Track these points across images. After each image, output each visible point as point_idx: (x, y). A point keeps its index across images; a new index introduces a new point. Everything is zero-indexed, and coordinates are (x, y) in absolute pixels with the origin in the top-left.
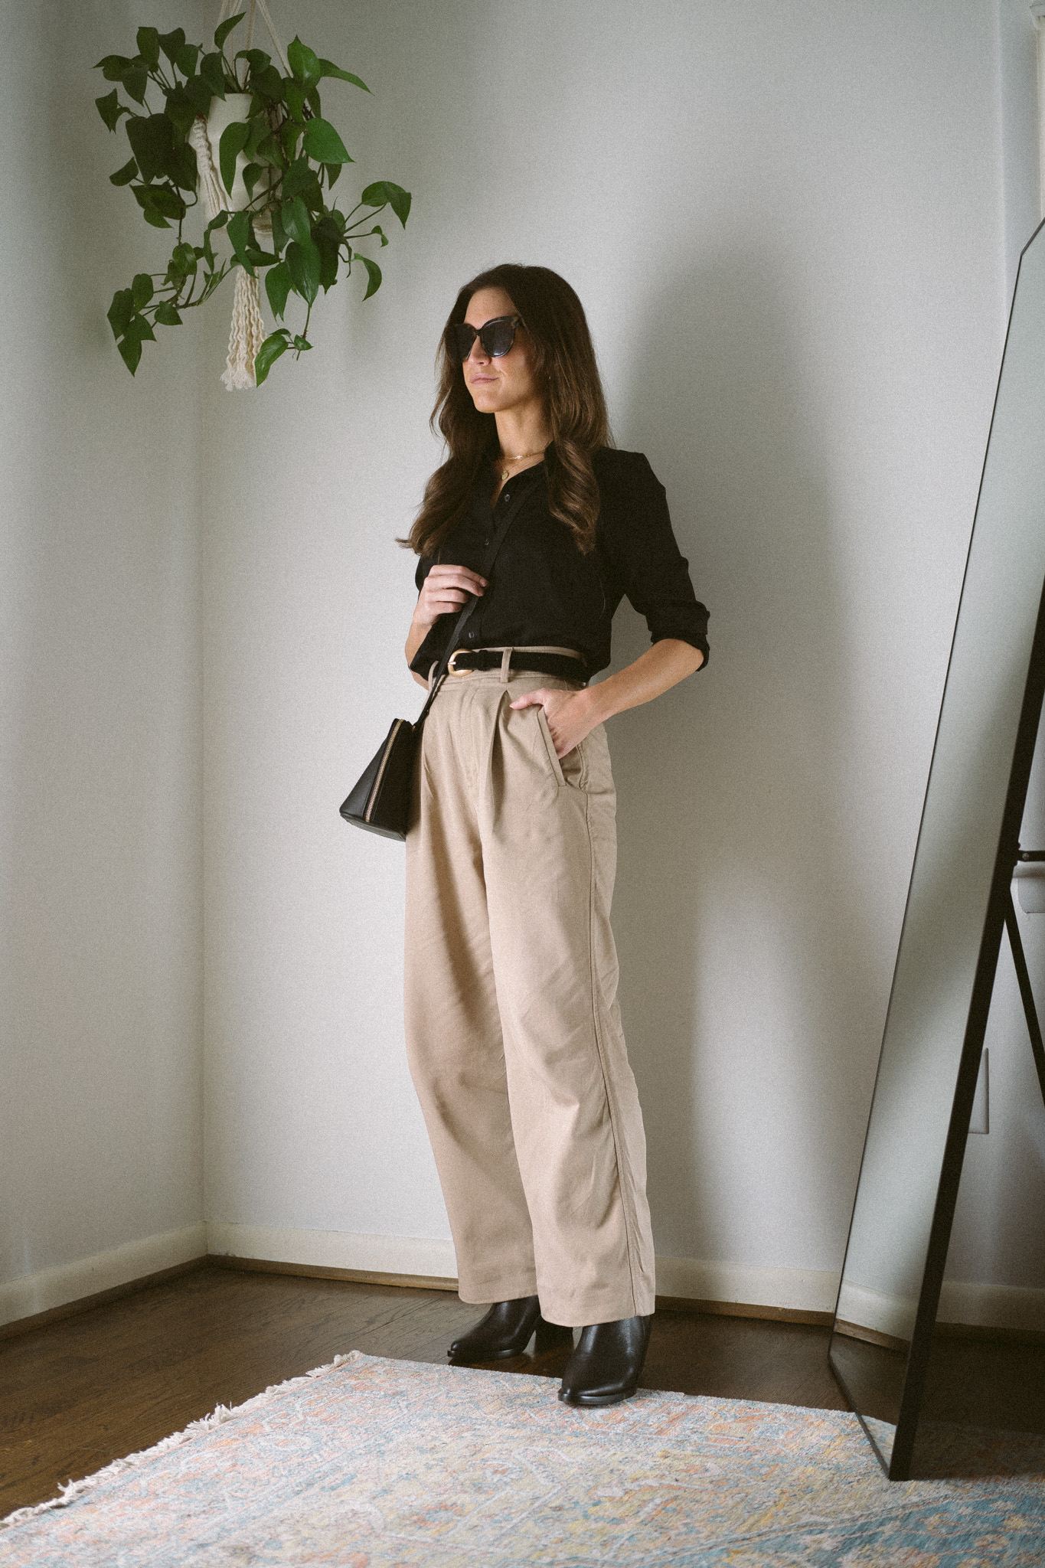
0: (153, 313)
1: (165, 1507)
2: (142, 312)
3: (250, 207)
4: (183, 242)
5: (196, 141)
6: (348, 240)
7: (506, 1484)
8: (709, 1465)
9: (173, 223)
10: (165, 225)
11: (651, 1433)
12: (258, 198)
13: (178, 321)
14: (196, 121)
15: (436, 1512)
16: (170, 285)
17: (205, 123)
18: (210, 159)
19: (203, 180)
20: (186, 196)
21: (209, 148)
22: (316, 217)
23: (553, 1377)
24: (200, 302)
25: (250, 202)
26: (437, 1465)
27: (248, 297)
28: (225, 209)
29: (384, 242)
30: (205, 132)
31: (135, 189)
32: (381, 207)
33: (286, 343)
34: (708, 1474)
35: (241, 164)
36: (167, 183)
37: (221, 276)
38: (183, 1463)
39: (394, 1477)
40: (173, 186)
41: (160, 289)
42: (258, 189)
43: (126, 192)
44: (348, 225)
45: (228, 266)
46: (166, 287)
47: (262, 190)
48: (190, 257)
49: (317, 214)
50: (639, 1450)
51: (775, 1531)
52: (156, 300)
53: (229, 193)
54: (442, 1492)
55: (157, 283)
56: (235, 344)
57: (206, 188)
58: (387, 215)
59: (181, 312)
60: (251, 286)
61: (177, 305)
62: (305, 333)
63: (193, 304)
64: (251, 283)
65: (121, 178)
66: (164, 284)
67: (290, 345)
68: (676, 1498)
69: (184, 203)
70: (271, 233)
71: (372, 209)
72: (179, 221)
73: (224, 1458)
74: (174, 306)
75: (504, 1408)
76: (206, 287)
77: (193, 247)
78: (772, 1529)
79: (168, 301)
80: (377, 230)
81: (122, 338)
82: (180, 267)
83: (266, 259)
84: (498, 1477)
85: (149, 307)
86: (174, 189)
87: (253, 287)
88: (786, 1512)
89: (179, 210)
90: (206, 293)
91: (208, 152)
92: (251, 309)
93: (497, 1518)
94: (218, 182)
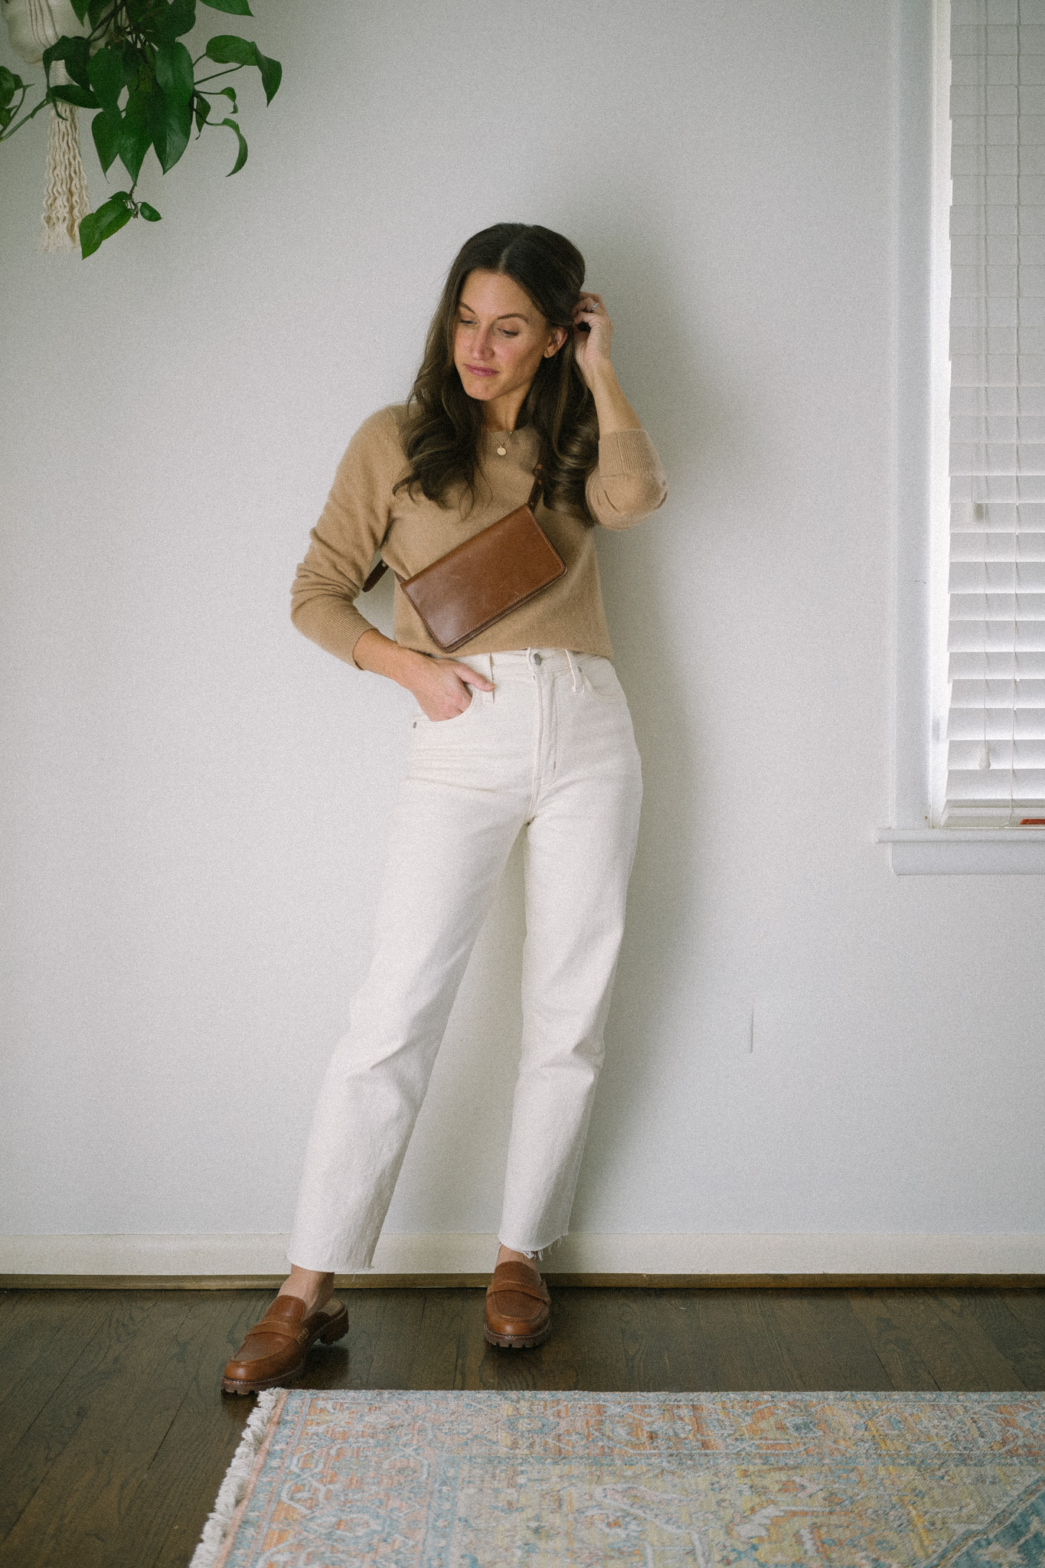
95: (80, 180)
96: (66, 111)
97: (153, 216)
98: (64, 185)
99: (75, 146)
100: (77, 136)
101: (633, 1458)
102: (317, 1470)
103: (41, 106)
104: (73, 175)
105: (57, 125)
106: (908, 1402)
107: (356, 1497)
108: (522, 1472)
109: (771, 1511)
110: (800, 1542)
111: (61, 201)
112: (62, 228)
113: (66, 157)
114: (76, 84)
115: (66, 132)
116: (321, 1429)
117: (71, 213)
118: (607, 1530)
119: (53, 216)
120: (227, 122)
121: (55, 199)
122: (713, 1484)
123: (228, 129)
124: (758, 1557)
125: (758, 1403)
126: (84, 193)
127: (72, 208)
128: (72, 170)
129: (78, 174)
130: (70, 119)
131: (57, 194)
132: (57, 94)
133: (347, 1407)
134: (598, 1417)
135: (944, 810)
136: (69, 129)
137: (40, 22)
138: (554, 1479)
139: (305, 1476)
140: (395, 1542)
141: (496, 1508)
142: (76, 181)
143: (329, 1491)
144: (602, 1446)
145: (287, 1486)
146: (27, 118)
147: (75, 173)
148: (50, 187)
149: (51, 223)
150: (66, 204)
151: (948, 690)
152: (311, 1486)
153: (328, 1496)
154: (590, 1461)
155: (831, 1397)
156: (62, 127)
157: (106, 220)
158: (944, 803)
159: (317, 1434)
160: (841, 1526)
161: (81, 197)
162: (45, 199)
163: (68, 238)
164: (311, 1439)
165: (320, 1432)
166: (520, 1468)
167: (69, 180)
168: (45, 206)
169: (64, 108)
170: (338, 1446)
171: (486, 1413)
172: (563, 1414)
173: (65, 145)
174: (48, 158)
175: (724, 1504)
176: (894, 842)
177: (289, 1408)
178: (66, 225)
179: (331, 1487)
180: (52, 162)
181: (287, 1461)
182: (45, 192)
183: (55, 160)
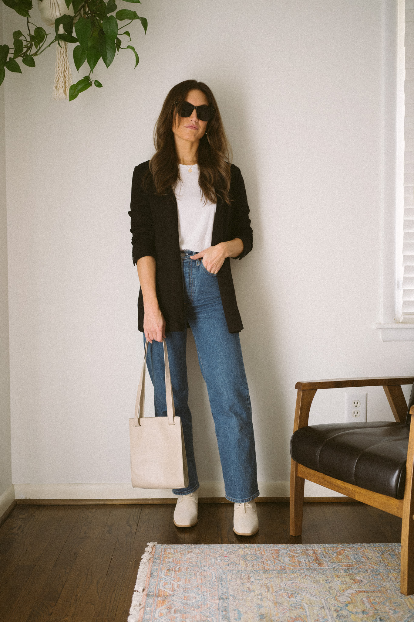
95: (68, 71)
96: (63, 44)
97: (99, 85)
98: (62, 74)
99: (66, 58)
100: (67, 55)
101: (294, 570)
102: (172, 576)
103: (52, 42)
104: (66, 70)
105: (59, 50)
106: (396, 547)
107: (189, 587)
108: (252, 576)
109: (349, 591)
110: (363, 603)
111: (61, 79)
112: (61, 91)
113: (63, 63)
114: (67, 33)
115: (63, 53)
116: (171, 560)
117: (65, 84)
118: (289, 599)
119: (58, 86)
120: (129, 47)
121: (59, 79)
122: (326, 580)
123: (129, 50)
124: (349, 609)
125: (338, 548)
126: (70, 77)
127: (65, 82)
128: (66, 67)
129: (68, 69)
130: (65, 48)
131: (59, 77)
132: (59, 37)
133: (179, 551)
134: (277, 555)
135: (401, 316)
136: (64, 52)
137: (54, 10)
138: (264, 579)
139: (168, 579)
140: (207, 604)
141: (244, 590)
142: (67, 72)
143: (178, 585)
144: (281, 566)
145: (162, 582)
146: (47, 47)
147: (67, 69)
148: (57, 74)
149: (57, 89)
150: (63, 81)
151: (403, 269)
152: (171, 583)
153: (178, 586)
154: (277, 572)
155: (366, 546)
156: (62, 51)
157: (80, 87)
158: (401, 313)
159: (169, 562)
160: (378, 597)
161: (69, 78)
162: (55, 79)
163: (64, 94)
164: (167, 564)
165: (171, 561)
166: (251, 575)
167: (64, 72)
168: (55, 82)
169: (62, 43)
170: (179, 567)
171: (233, 553)
172: (263, 553)
173: (63, 58)
174: (56, 63)
175: (332, 588)
176: (382, 329)
177: (157, 552)
178: (63, 90)
179: (179, 583)
180: (57, 64)
181: (160, 573)
182: (55, 77)
183: (58, 64)
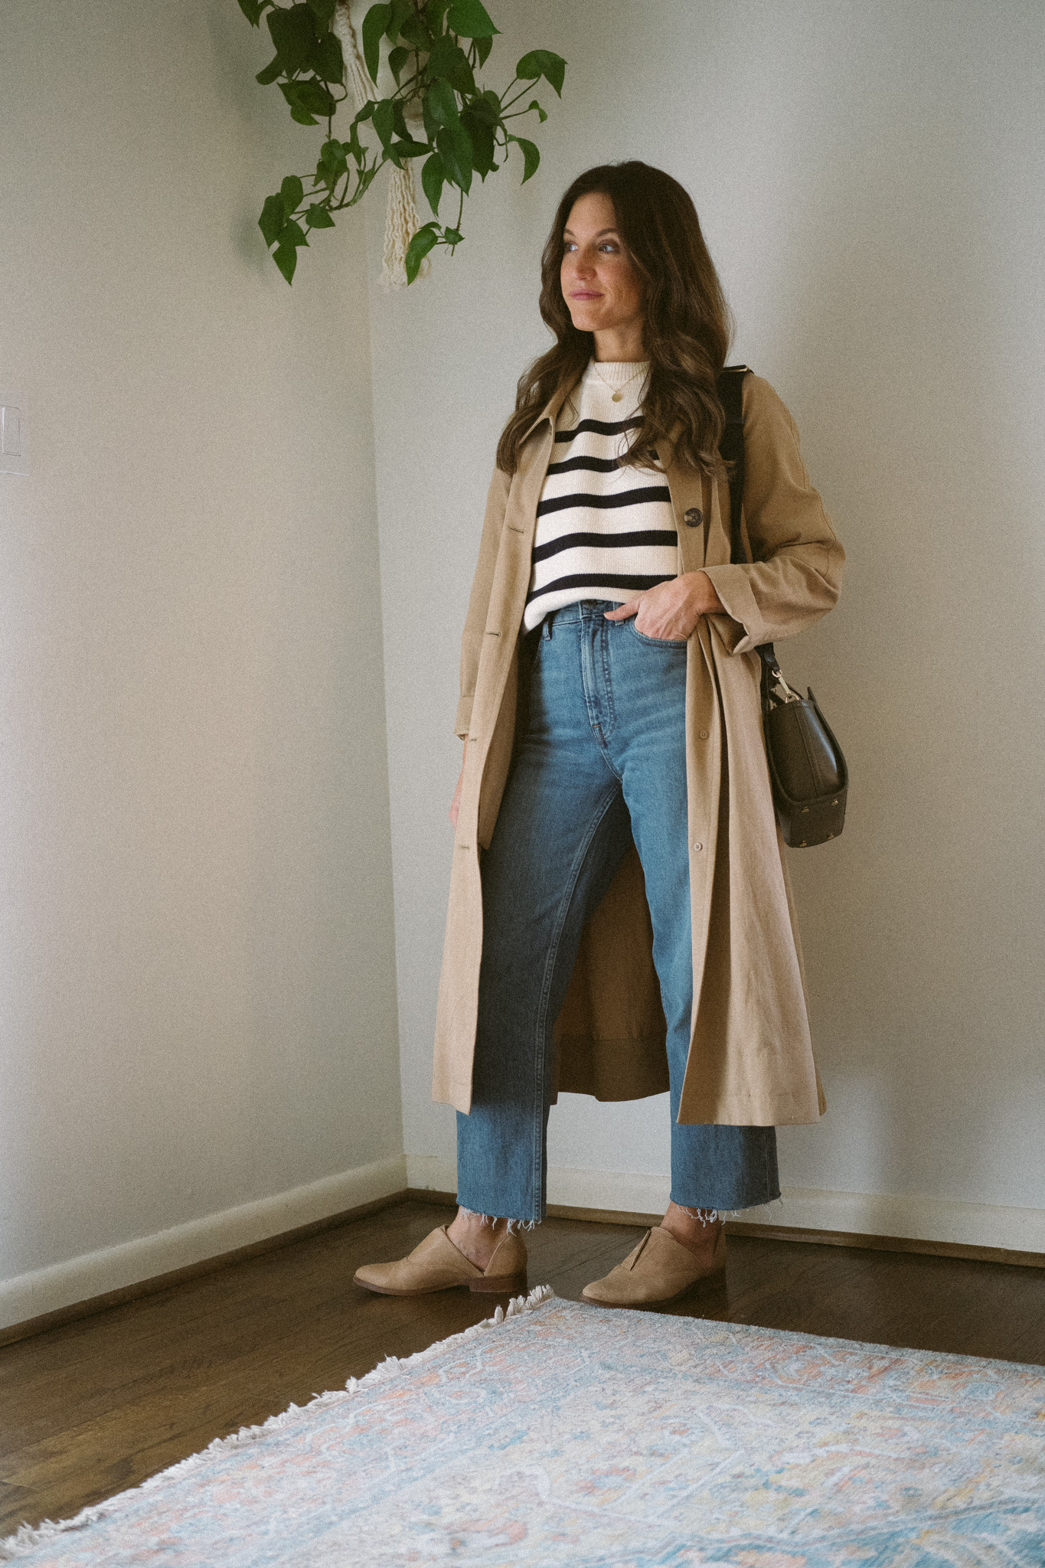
0: (304, 218)
1: (326, 1464)
2: (293, 217)
3: (399, 94)
4: (332, 138)
5: (341, 31)
6: (504, 121)
7: (685, 1445)
8: (906, 1429)
9: (322, 120)
10: (313, 122)
11: (847, 1390)
12: (406, 84)
13: (330, 224)
14: (338, 7)
15: (607, 1476)
16: (322, 185)
17: (348, 9)
18: (355, 46)
19: (349, 70)
20: (335, 90)
21: (354, 35)
22: (469, 100)
23: (749, 1325)
24: (354, 201)
25: (397, 89)
26: (613, 1423)
27: (402, 192)
28: (373, 100)
29: (543, 117)
30: (348, 18)
31: (282, 86)
32: (535, 80)
33: (436, 238)
34: (906, 1439)
35: (385, 50)
36: (313, 78)
37: (373, 172)
38: (352, 1415)
39: (567, 1436)
40: (321, 81)
41: (310, 191)
42: (405, 75)
43: (274, 89)
44: (503, 105)
45: (379, 160)
46: (318, 187)
47: (409, 77)
48: (338, 154)
49: (469, 96)
50: (833, 1410)
51: (974, 1508)
52: (304, 205)
53: (375, 82)
54: (615, 1454)
55: (307, 185)
56: (391, 243)
57: (352, 78)
58: (543, 87)
59: (333, 215)
60: (405, 181)
61: (330, 207)
62: (458, 227)
63: (347, 205)
64: (404, 177)
65: (266, 77)
66: (315, 185)
67: (440, 240)
68: (867, 1466)
69: (332, 96)
70: (423, 122)
71: (528, 83)
72: (328, 118)
73: (395, 1411)
74: (327, 208)
75: (692, 1359)
76: (359, 185)
77: (342, 143)
78: (970, 1506)
79: (320, 204)
80: (534, 105)
81: (276, 245)
82: (331, 165)
83: (419, 149)
84: (677, 1438)
85: (298, 213)
86: (322, 84)
87: (407, 181)
88: (988, 1485)
89: (328, 107)
90: (359, 193)
91: (352, 40)
92: (406, 204)
93: (671, 1485)
94: (364, 71)
95: (413, 222)
98: (400, 229)
100: (411, 185)
104: (408, 218)
111: (398, 243)
119: (393, 258)
121: (394, 242)
129: (412, 217)
131: (395, 239)
142: (410, 223)
148: (391, 232)
149: (391, 264)
150: (402, 246)
162: (386, 244)
167: (405, 224)
168: (385, 250)
182: (386, 238)
